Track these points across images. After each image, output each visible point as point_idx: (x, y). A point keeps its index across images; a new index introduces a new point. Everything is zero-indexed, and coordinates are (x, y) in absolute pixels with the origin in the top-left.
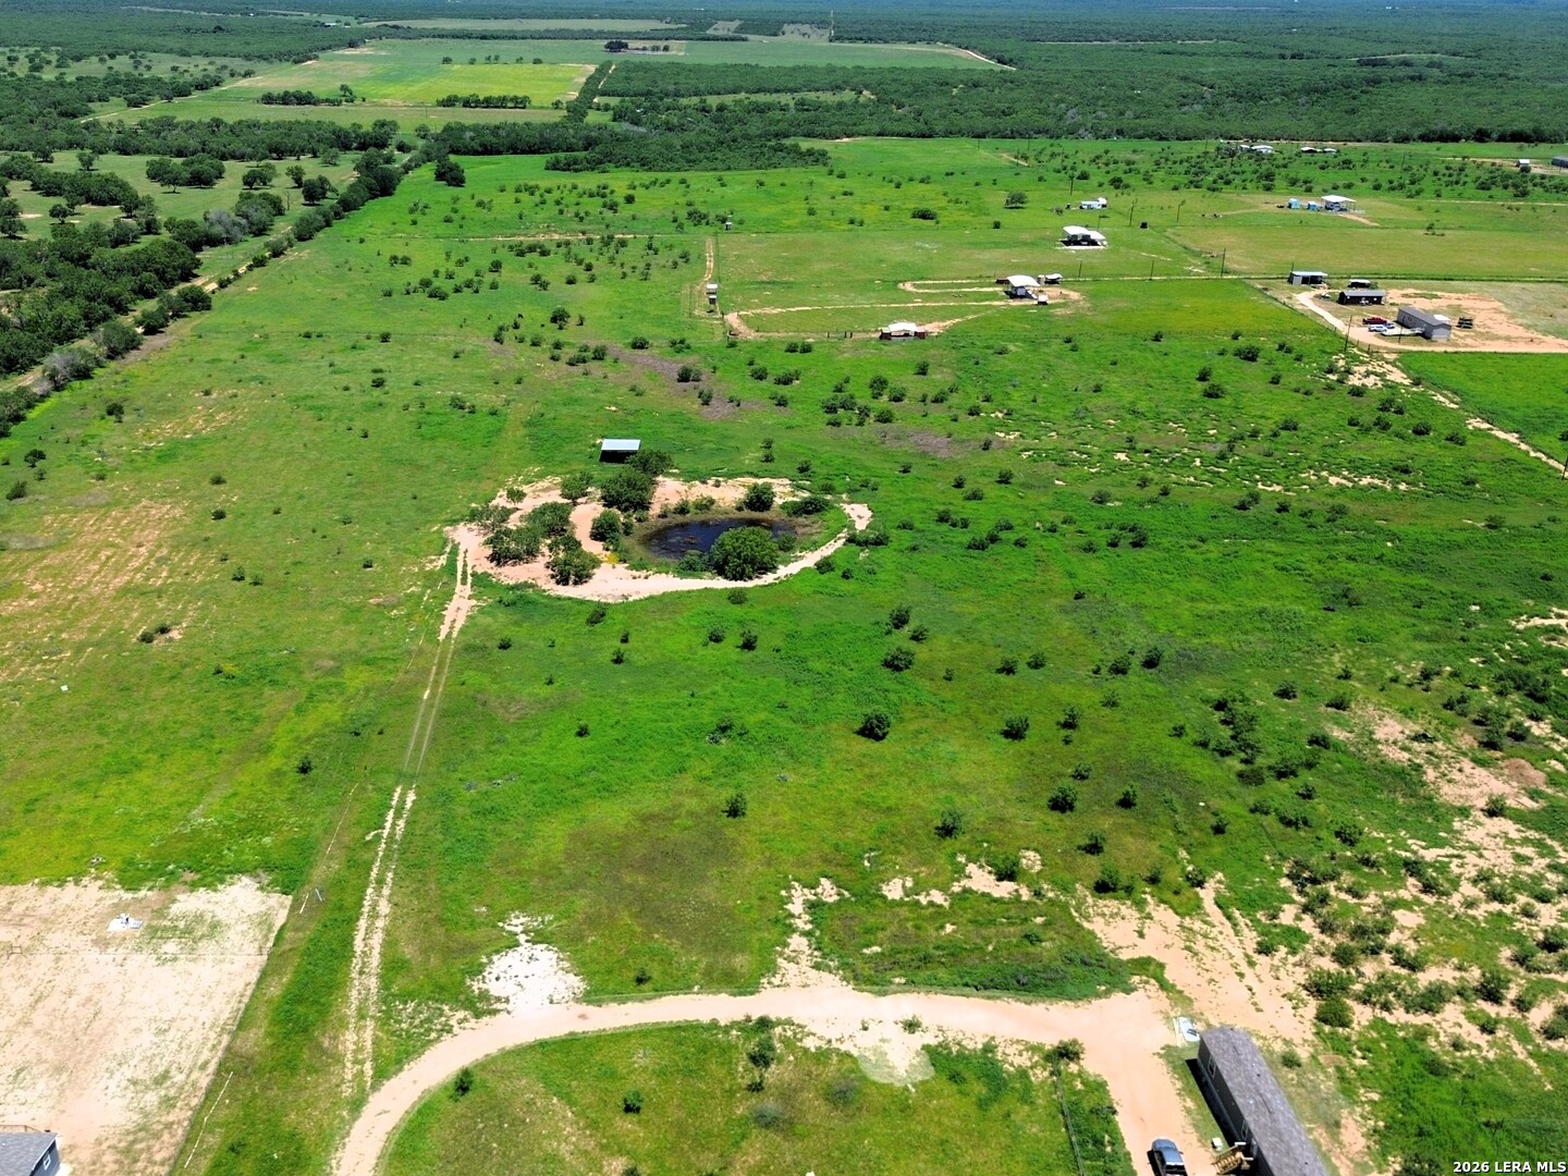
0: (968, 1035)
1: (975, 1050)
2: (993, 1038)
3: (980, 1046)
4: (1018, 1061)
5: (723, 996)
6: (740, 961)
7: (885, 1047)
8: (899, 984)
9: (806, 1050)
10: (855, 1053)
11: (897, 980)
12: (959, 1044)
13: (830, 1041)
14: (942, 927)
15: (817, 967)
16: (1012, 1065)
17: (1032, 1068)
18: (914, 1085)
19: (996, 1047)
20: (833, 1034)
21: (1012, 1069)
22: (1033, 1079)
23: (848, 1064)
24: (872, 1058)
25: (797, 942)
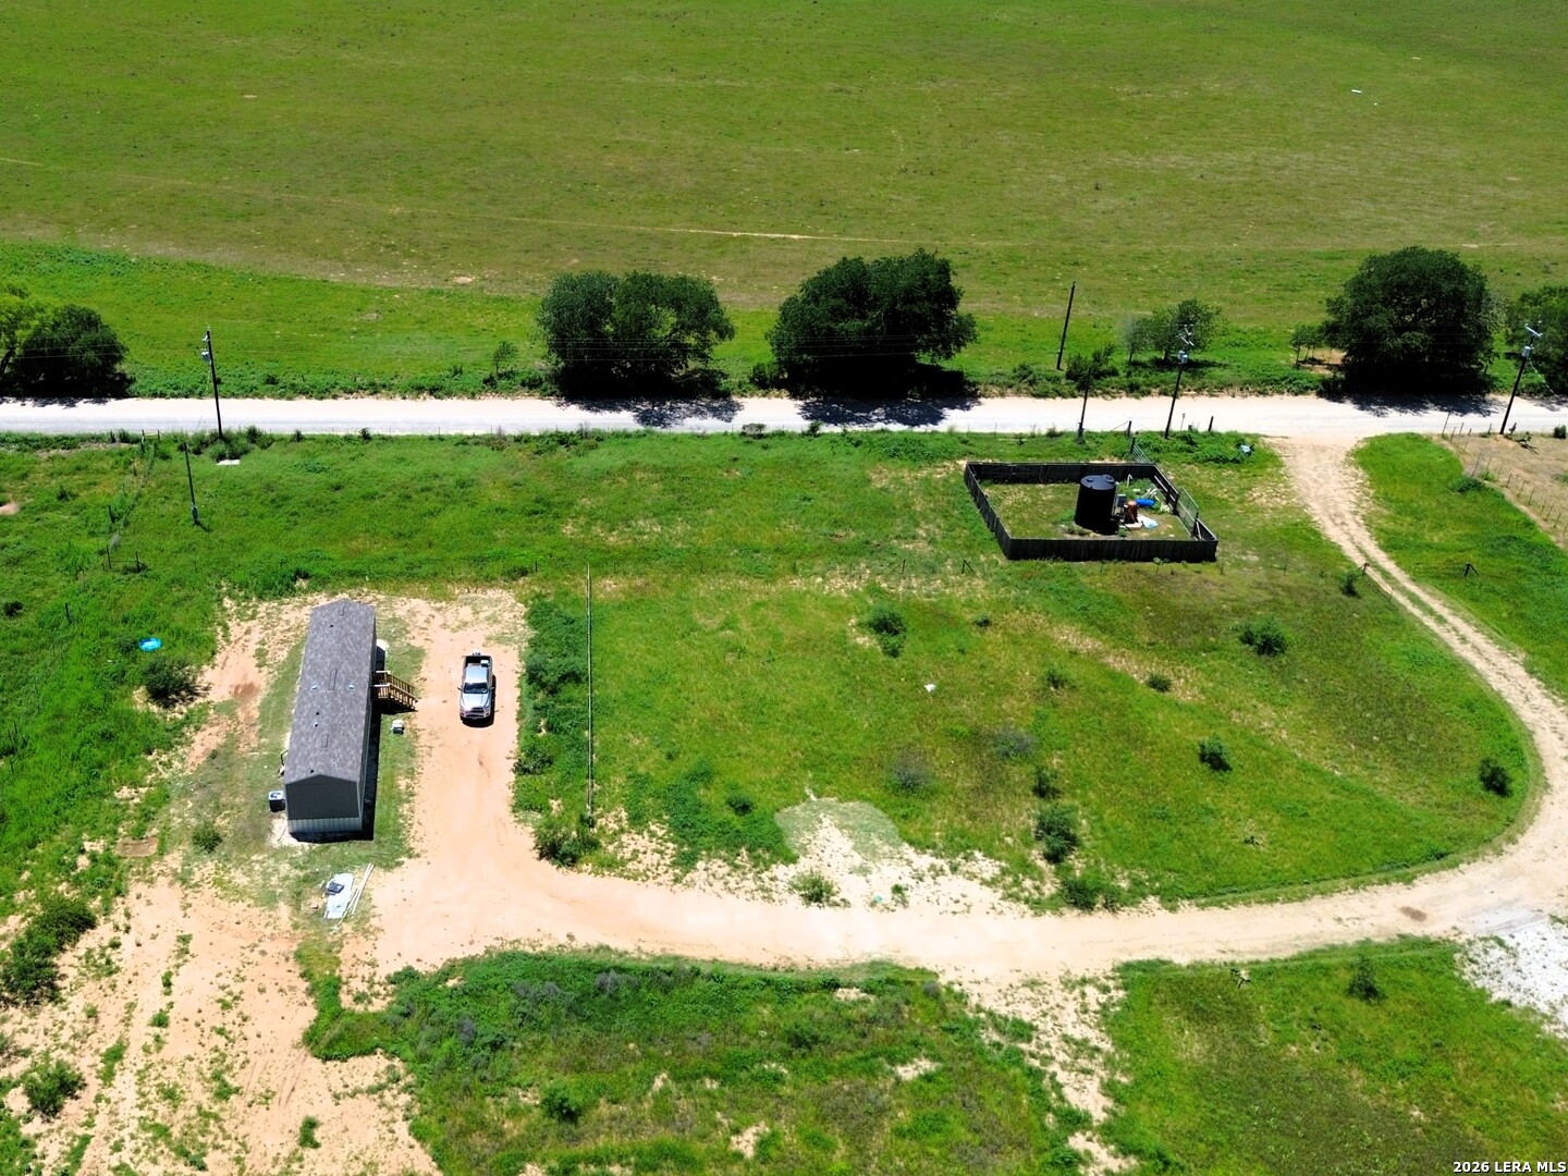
0: (719, 885)
1: (710, 857)
2: (676, 880)
3: (700, 865)
4: (642, 842)
5: (1182, 960)
6: (1191, 1046)
7: (857, 860)
8: (849, 986)
9: (989, 854)
10: (909, 851)
11: (853, 994)
12: (737, 867)
13: (954, 869)
14: (763, 1144)
15: (1023, 1031)
16: (652, 834)
17: (622, 831)
18: (805, 798)
19: (674, 865)
20: (953, 885)
21: (653, 828)
22: (624, 815)
23: (913, 830)
24: (877, 842)
25: (1089, 1098)
